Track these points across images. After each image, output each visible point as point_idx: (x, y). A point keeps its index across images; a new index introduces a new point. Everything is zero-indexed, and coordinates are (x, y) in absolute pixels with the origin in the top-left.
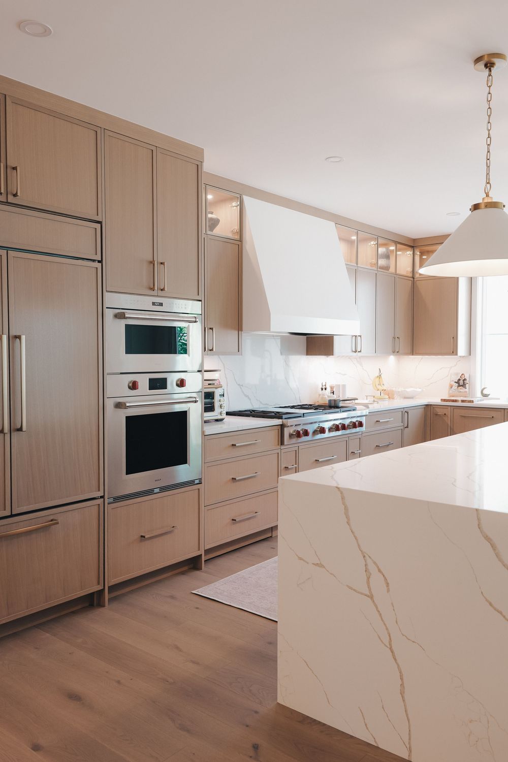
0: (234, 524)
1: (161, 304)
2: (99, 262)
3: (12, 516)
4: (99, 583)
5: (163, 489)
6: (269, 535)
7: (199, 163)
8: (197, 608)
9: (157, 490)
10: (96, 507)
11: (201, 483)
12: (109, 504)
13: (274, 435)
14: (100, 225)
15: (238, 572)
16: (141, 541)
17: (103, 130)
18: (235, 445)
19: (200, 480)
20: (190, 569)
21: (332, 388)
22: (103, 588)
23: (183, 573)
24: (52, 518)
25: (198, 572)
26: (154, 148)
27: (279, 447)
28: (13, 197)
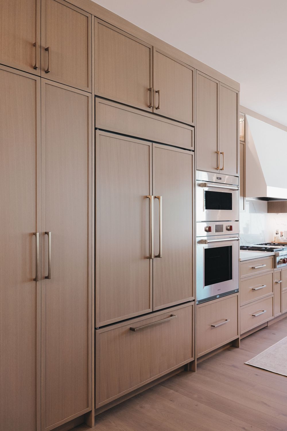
0: (253, 318)
1: (220, 179)
2: (193, 151)
3: (153, 312)
4: (192, 357)
5: (222, 295)
6: (266, 325)
7: (237, 92)
8: (257, 375)
9: (218, 296)
10: (191, 307)
11: (238, 292)
12: (197, 305)
13: (270, 262)
14: (194, 128)
15: (265, 350)
16: (212, 329)
17: (196, 70)
18: (255, 268)
19: (238, 290)
20: (231, 347)
21: (281, 233)
22: (194, 359)
23: (229, 350)
24: (170, 314)
25: (237, 349)
26: (218, 82)
27: (273, 269)
28: (155, 109)
